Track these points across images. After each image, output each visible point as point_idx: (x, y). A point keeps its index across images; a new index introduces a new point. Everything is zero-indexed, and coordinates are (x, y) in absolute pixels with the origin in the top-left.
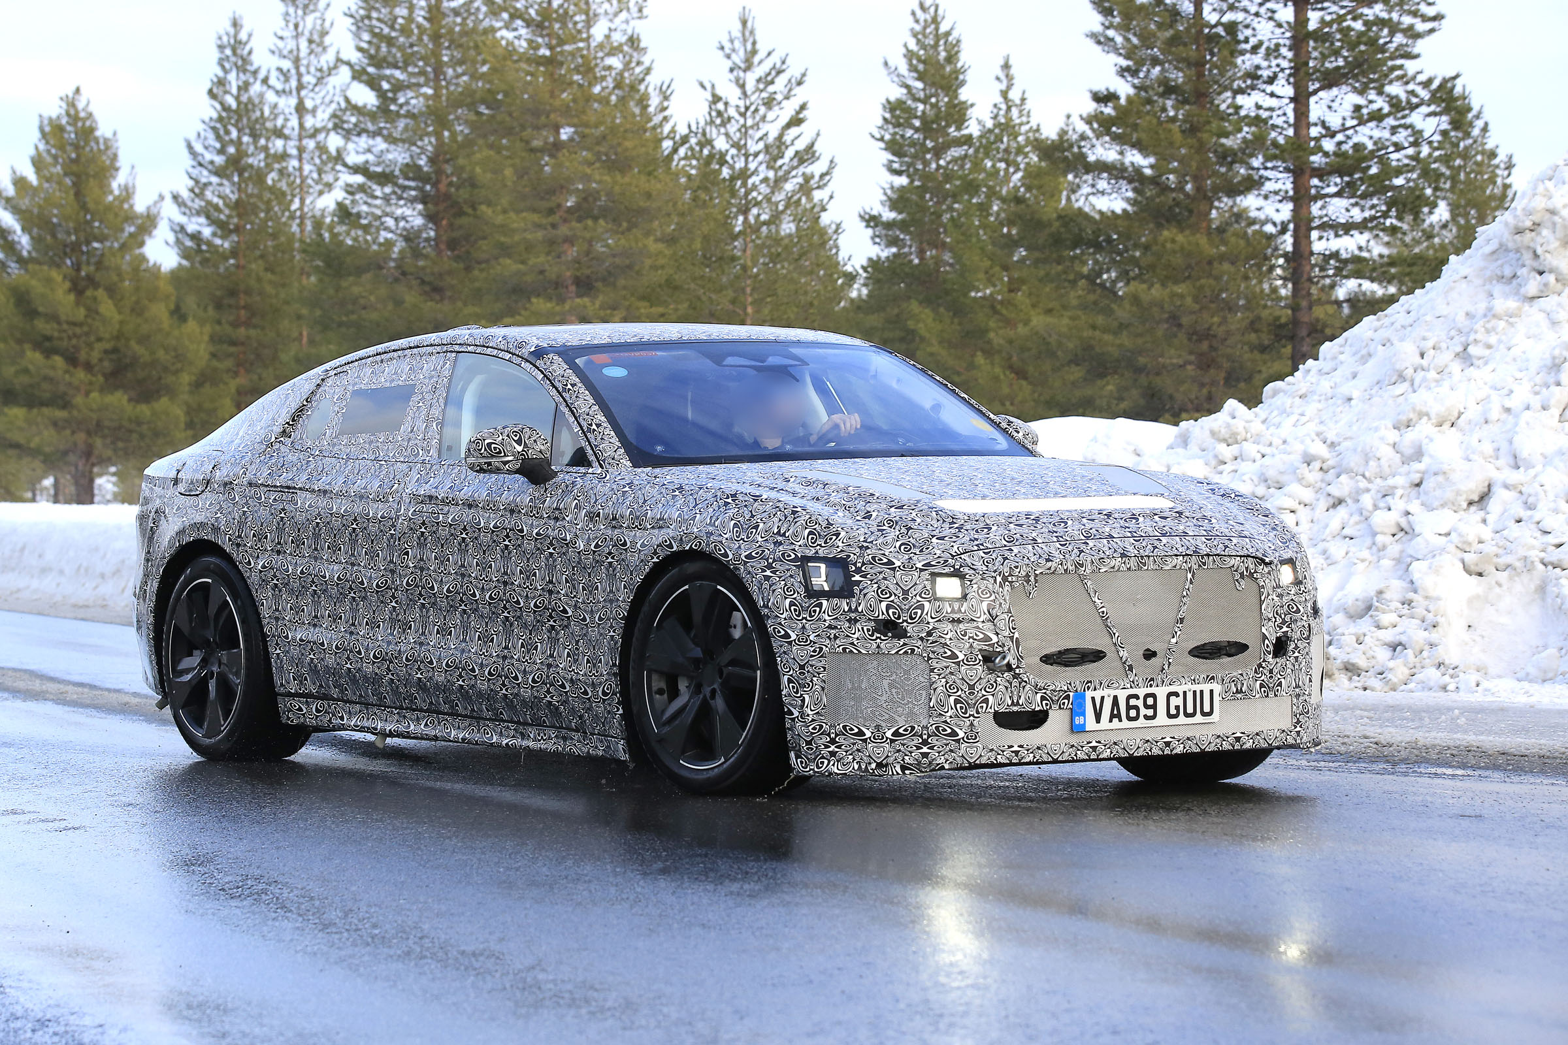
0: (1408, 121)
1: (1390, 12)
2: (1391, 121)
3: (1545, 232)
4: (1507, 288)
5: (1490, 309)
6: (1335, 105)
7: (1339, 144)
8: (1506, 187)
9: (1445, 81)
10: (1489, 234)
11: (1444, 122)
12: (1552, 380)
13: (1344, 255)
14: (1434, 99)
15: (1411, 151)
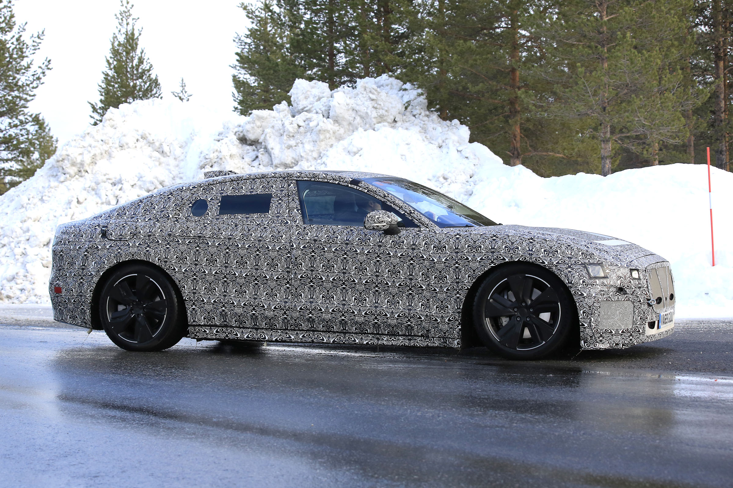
0: (25, 127)
1: (19, 93)
2: (20, 127)
3: (66, 161)
4: (54, 179)
5: (49, 185)
6: (3, 122)
7: (4, 134)
8: (56, 147)
9: (36, 115)
10: (49, 162)
11: (36, 127)
12: (68, 207)
13: (6, 169)
14: (33, 120)
15: (26, 137)
